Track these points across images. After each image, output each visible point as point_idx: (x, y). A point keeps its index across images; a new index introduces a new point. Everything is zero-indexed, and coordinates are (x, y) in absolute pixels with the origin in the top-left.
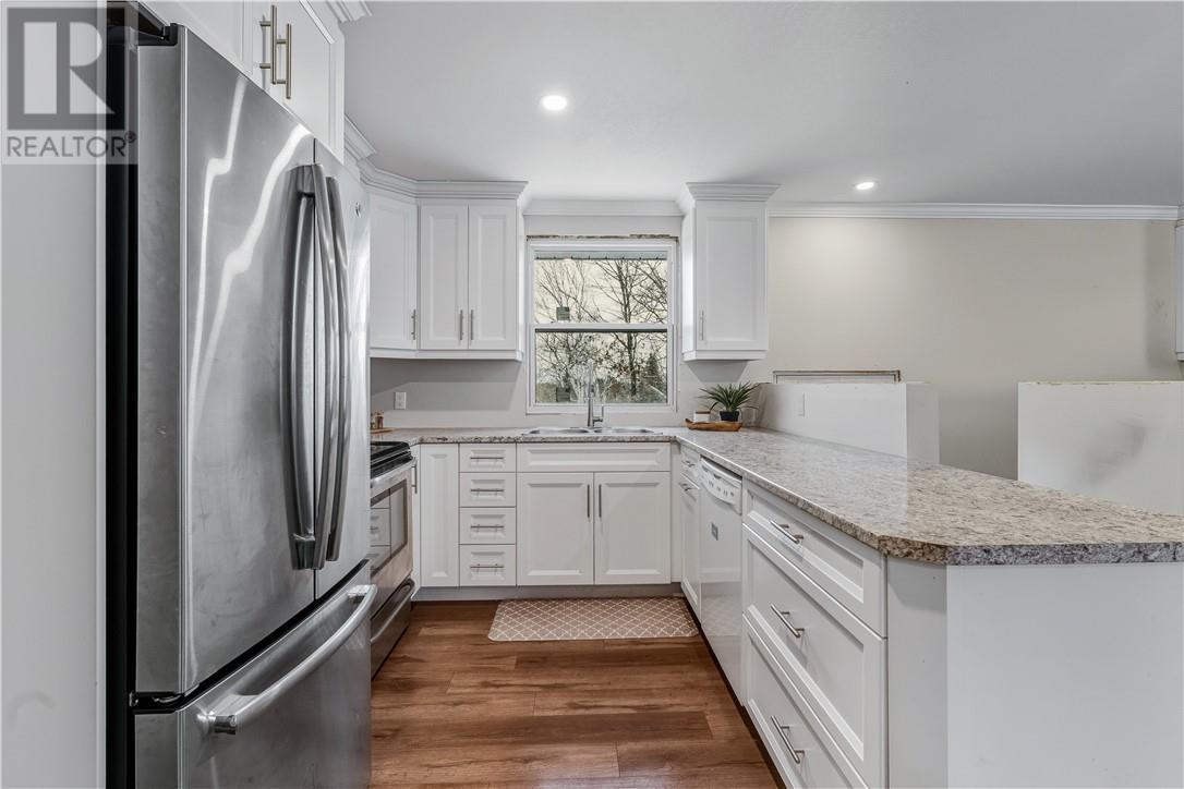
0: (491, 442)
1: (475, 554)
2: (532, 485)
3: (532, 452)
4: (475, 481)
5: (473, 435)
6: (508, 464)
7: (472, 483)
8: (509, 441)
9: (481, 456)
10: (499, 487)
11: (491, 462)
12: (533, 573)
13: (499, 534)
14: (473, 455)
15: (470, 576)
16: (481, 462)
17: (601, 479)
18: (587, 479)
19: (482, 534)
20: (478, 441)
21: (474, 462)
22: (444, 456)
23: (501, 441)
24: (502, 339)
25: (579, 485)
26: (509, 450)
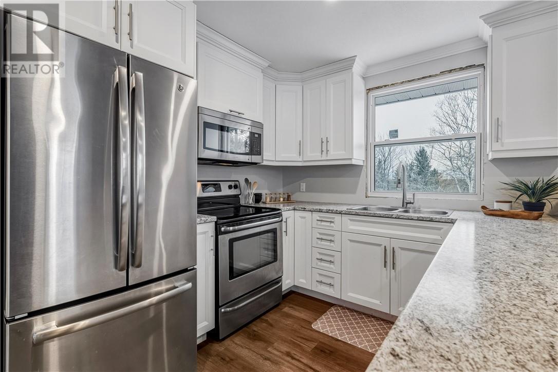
0: (327, 212)
1: (320, 274)
2: (351, 241)
3: (351, 220)
4: (320, 234)
5: (318, 207)
6: (336, 226)
7: (318, 234)
8: (337, 212)
9: (323, 219)
10: (332, 238)
11: (328, 224)
12: (350, 294)
13: (332, 266)
14: (319, 218)
15: (317, 286)
16: (323, 223)
17: (396, 244)
18: (385, 242)
19: (323, 264)
20: (320, 211)
21: (319, 223)
22: (304, 218)
23: (332, 212)
24: (344, 152)
25: (380, 245)
26: (337, 218)
